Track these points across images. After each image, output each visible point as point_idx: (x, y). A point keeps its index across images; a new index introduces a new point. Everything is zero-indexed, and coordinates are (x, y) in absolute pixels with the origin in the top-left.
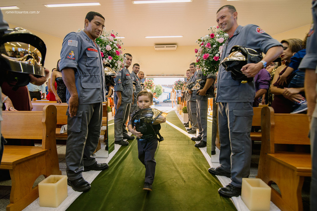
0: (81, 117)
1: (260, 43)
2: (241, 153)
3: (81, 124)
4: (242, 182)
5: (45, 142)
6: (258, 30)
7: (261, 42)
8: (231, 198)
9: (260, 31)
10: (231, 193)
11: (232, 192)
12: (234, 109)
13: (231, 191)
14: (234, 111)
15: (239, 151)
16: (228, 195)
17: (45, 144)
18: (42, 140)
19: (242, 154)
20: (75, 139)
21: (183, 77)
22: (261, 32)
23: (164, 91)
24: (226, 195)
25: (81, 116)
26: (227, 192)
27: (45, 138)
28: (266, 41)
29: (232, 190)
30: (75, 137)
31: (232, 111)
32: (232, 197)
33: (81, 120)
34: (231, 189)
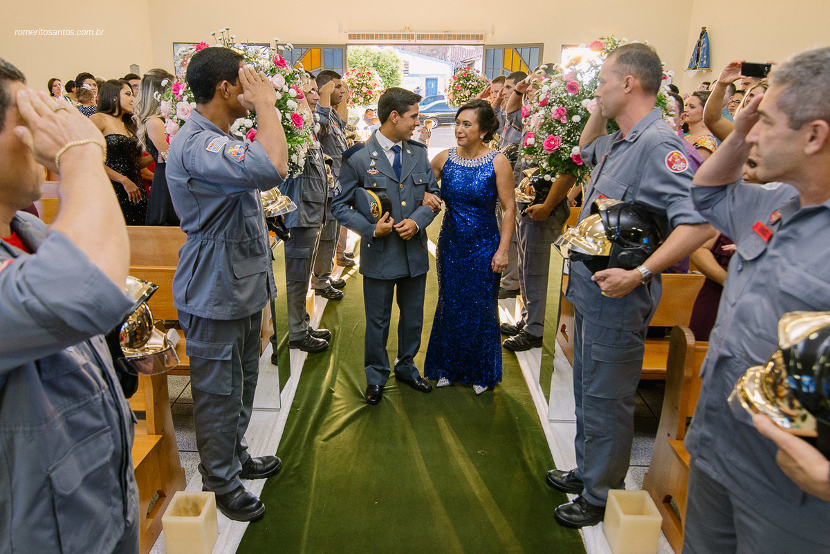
0: (228, 361)
1: (666, 198)
2: (604, 439)
3: (231, 376)
4: (607, 497)
5: (153, 419)
6: (670, 160)
7: (668, 196)
8: (581, 528)
9: (675, 165)
10: (581, 517)
11: (585, 516)
12: (594, 344)
13: (583, 513)
14: (594, 346)
15: (601, 435)
16: (575, 522)
17: (153, 422)
18: (145, 412)
19: (607, 441)
20: (218, 410)
21: (481, 42)
22: (676, 170)
23: (406, 71)
24: (571, 522)
25: (229, 358)
26: (574, 516)
27: (153, 410)
28: (680, 198)
29: (584, 511)
30: (217, 405)
31: (590, 346)
32: (583, 528)
33: (230, 366)
34: (583, 509)
